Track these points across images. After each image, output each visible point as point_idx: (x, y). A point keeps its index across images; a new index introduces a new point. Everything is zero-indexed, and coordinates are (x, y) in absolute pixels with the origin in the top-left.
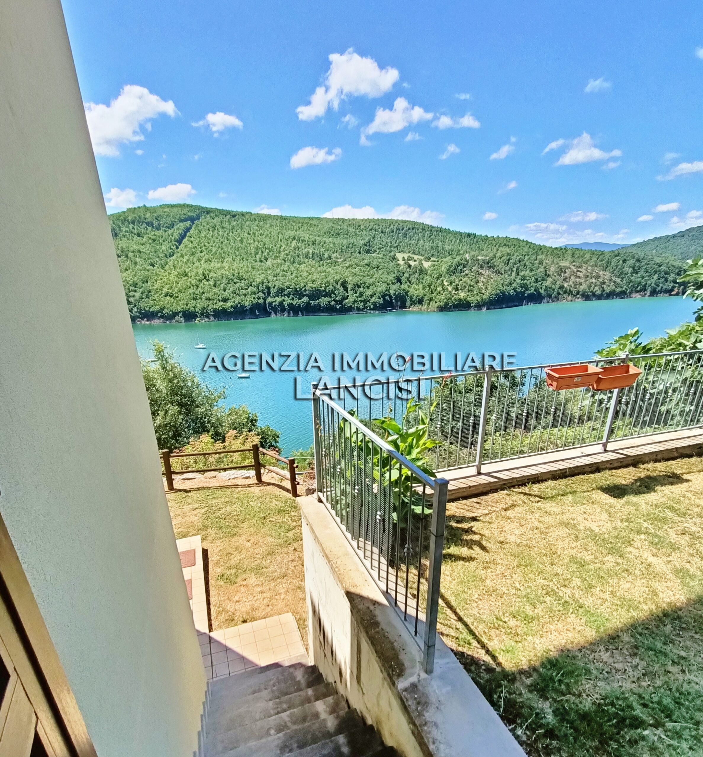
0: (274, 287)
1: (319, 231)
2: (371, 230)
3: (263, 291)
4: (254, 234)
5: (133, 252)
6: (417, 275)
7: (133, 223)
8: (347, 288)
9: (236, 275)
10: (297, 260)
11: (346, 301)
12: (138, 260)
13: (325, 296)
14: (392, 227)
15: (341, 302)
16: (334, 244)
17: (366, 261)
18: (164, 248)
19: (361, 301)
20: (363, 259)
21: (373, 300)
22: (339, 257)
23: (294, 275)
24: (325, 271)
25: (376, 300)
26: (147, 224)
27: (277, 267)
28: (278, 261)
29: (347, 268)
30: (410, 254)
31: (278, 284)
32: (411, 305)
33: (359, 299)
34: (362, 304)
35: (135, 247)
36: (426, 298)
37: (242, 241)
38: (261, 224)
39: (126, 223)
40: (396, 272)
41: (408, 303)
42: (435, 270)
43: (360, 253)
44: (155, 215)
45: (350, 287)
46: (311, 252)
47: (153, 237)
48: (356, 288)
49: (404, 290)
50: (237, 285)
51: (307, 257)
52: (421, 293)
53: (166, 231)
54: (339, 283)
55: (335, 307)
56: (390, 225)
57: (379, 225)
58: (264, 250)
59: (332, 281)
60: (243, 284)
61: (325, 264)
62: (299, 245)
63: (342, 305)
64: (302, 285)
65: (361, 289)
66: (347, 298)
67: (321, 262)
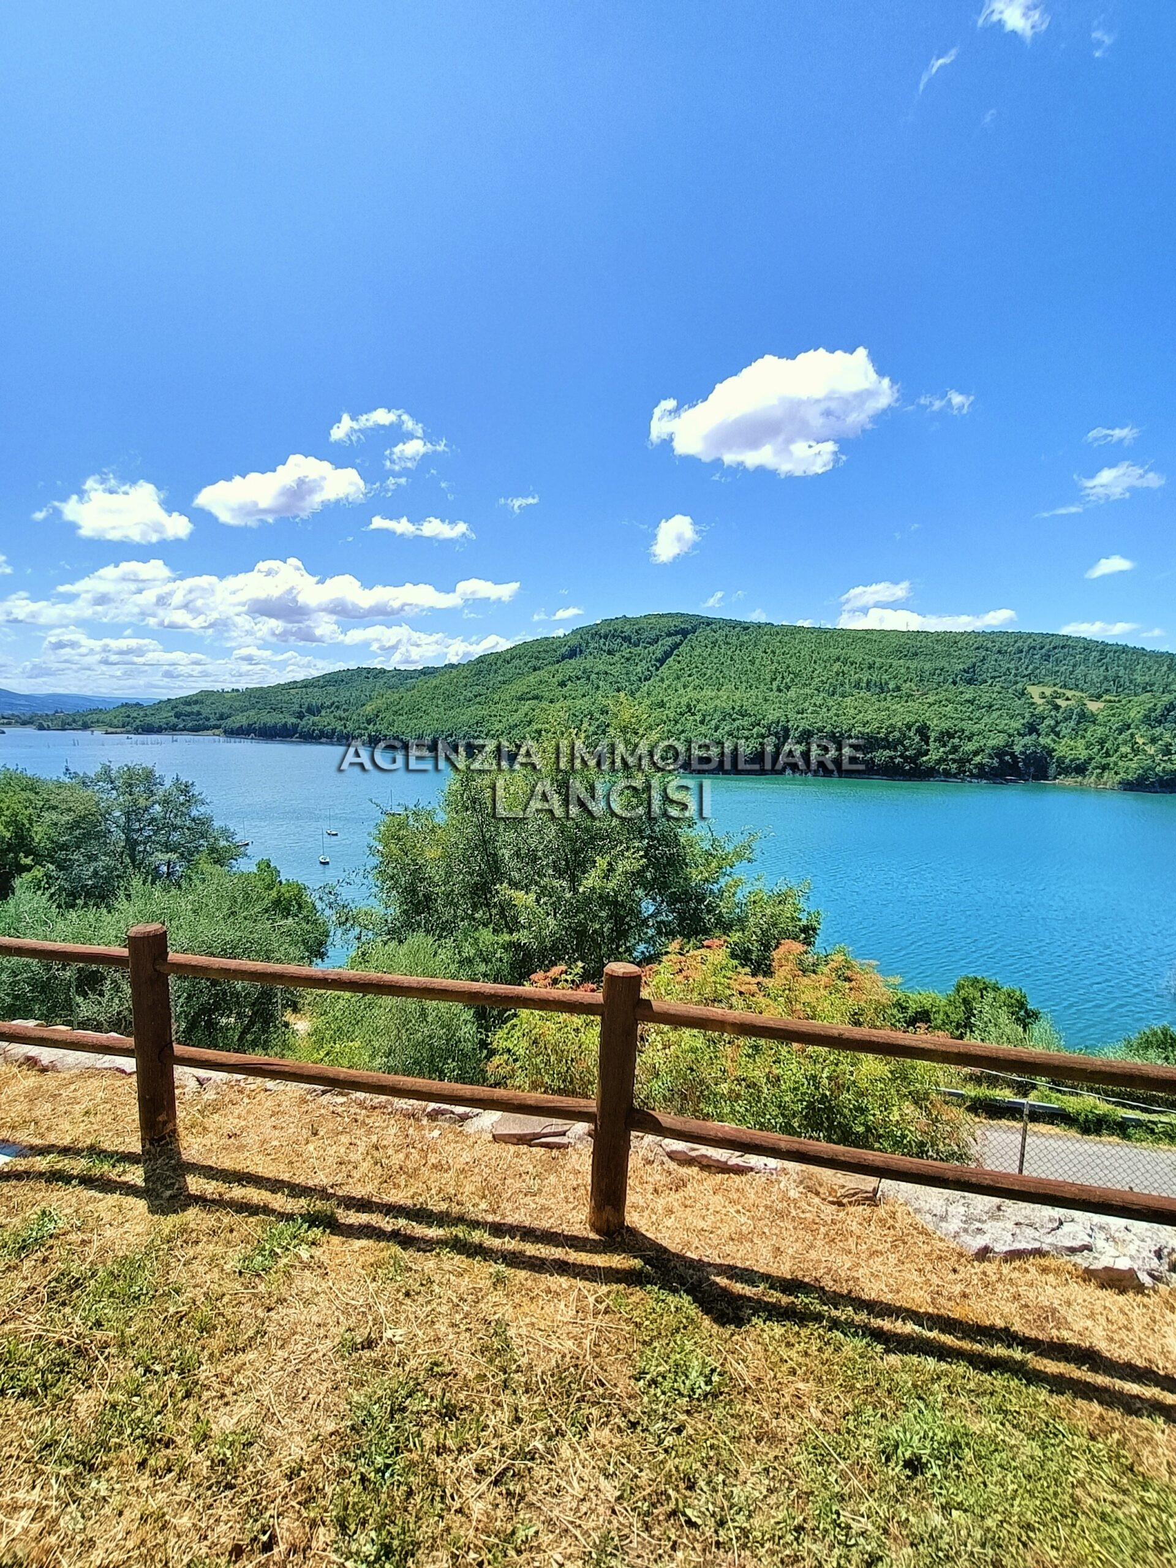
0: (796, 729)
1: (882, 650)
2: (978, 648)
3: (776, 734)
4: (773, 652)
5: (597, 673)
6: (1072, 724)
7: (606, 637)
8: (929, 738)
9: (737, 708)
10: (839, 690)
11: (924, 759)
12: (601, 683)
13: (884, 748)
14: (1019, 644)
15: (913, 759)
16: (908, 668)
17: (967, 696)
18: (639, 669)
19: (954, 761)
20: (962, 693)
21: (978, 759)
22: (915, 688)
23: (833, 711)
24: (888, 709)
25: (984, 761)
26: (624, 639)
27: (805, 700)
28: (807, 691)
29: (931, 705)
30: (1055, 688)
31: (804, 725)
32: (1060, 774)
33: (950, 757)
34: (955, 766)
35: (602, 668)
36: (1093, 764)
37: (752, 662)
38: (786, 639)
39: (597, 638)
40: (1027, 715)
41: (1052, 770)
42: (1114, 715)
43: (954, 683)
44: (636, 627)
45: (933, 735)
46: (865, 680)
47: (628, 656)
48: (946, 738)
49: (1044, 747)
50: (737, 723)
51: (857, 685)
52: (1083, 754)
53: (645, 648)
54: (913, 729)
55: (903, 768)
56: (1016, 642)
57: (993, 642)
58: (786, 674)
59: (900, 724)
60: (746, 722)
61: (889, 699)
62: (846, 669)
63: (916, 764)
64: (845, 727)
65: (956, 741)
66: (927, 754)
67: (883, 696)
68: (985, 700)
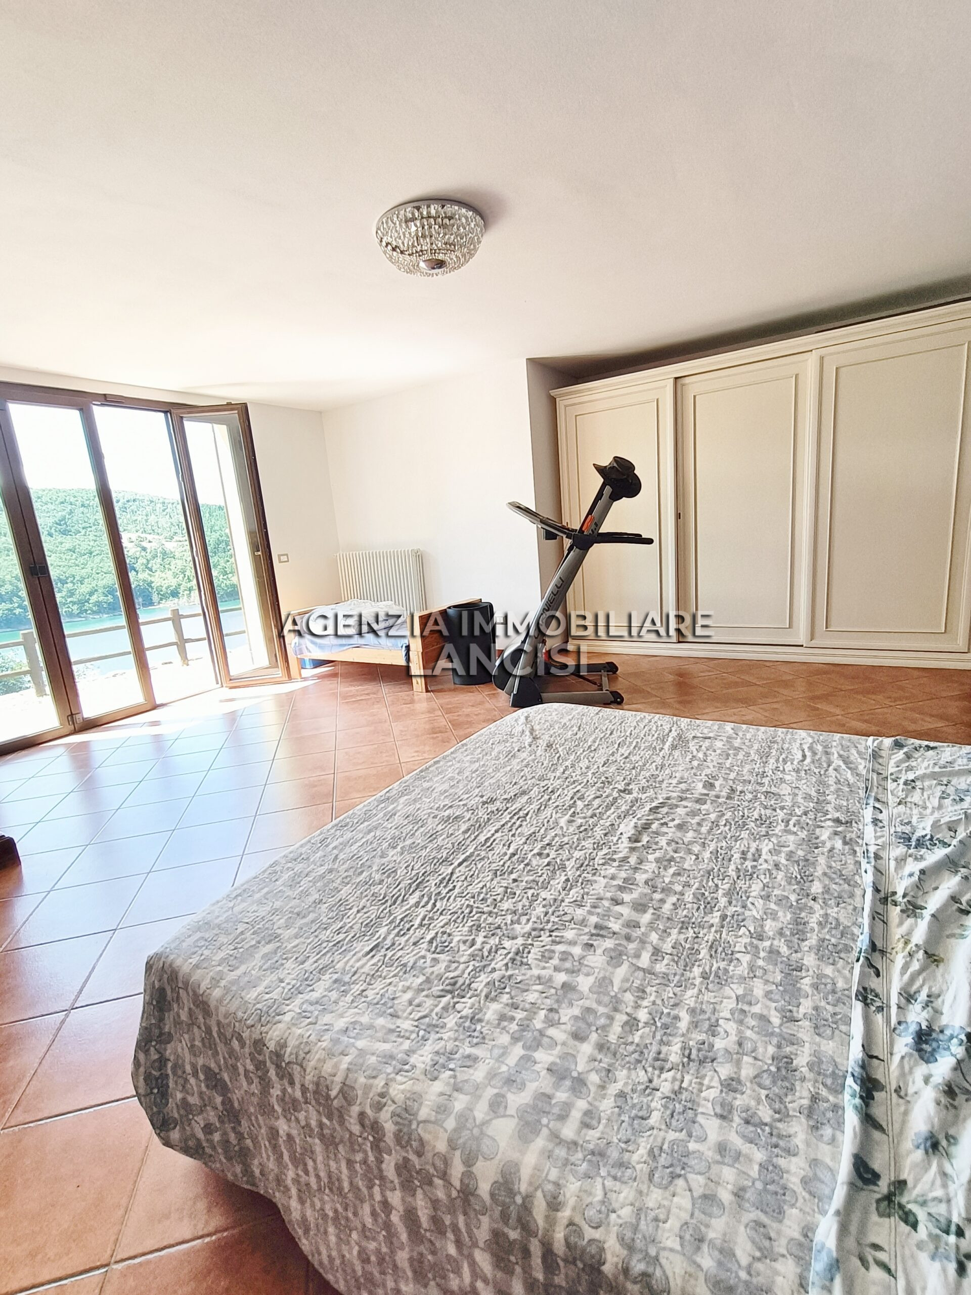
6: (159, 560)
21: (94, 599)
25: (101, 599)
30: (139, 534)
32: (161, 599)
33: (69, 600)
34: (75, 607)
41: (155, 598)
42: (185, 551)
49: (144, 581)
52: (174, 583)
65: (70, 585)
68: (84, 547)
